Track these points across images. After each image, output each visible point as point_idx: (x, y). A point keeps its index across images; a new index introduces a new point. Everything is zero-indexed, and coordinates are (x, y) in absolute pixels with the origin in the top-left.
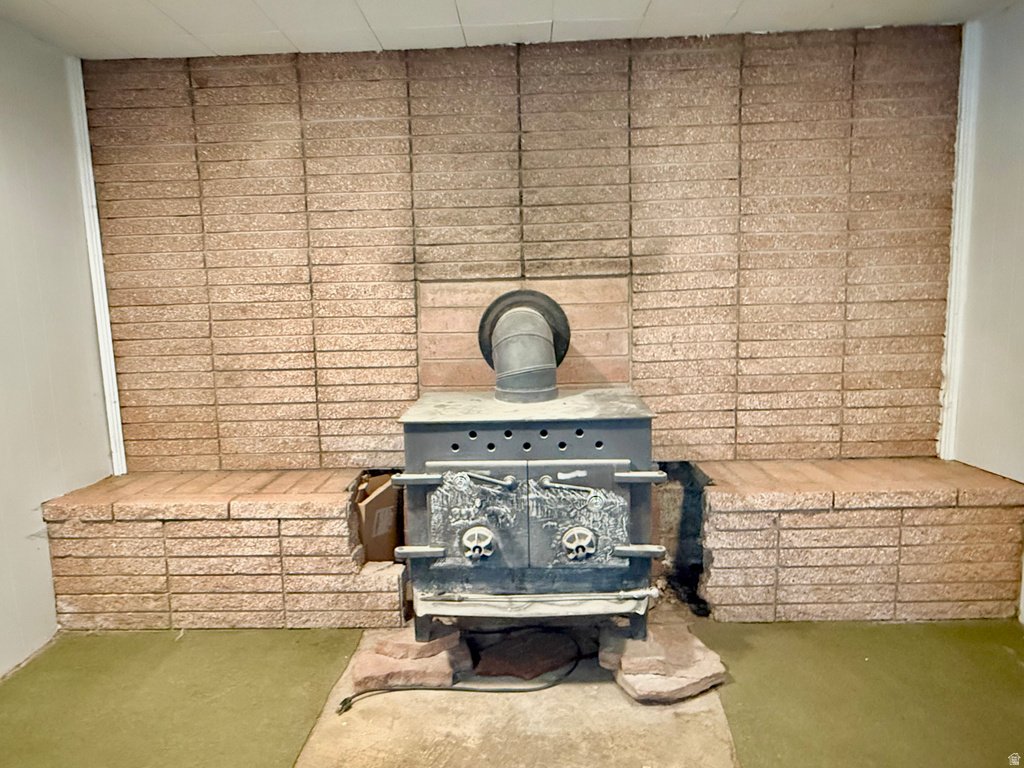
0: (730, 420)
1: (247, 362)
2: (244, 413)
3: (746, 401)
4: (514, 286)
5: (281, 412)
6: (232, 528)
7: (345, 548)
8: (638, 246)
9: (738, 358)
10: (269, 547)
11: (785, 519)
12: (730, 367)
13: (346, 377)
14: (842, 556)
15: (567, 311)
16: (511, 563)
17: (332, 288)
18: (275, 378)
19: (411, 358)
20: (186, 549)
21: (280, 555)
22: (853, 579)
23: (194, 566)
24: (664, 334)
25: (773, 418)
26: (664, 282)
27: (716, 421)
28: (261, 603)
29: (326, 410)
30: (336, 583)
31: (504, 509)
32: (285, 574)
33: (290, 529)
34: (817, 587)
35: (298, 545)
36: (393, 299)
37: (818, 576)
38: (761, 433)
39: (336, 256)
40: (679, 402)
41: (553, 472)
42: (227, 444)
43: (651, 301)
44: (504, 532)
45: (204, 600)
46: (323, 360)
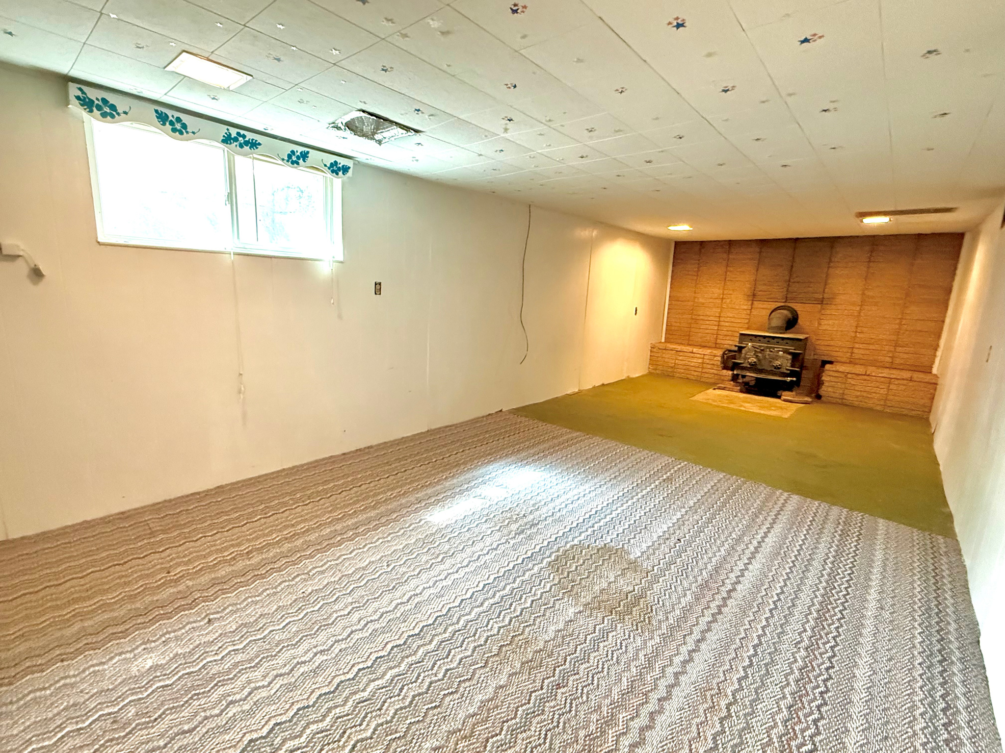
0: (850, 351)
1: (701, 317)
2: (697, 331)
3: (857, 346)
4: (782, 304)
5: (707, 331)
6: (692, 355)
7: (719, 363)
8: (826, 296)
9: (856, 332)
10: (700, 361)
11: (849, 376)
12: (853, 334)
13: (727, 324)
14: (867, 389)
15: (799, 313)
16: (759, 367)
17: (728, 301)
18: (707, 322)
19: (747, 321)
20: (681, 358)
21: (703, 363)
22: (869, 396)
23: (681, 362)
24: (831, 322)
25: (868, 352)
26: (833, 307)
27: (845, 350)
28: (696, 374)
29: (720, 332)
30: (715, 372)
31: (760, 355)
32: (703, 368)
33: (706, 357)
34: (857, 397)
35: (708, 361)
36: (746, 306)
37: (859, 393)
38: (861, 356)
39: (731, 292)
40: (832, 343)
41: (774, 348)
42: (691, 338)
43: (828, 312)
44: (759, 360)
45: (682, 371)
46: (722, 319)
